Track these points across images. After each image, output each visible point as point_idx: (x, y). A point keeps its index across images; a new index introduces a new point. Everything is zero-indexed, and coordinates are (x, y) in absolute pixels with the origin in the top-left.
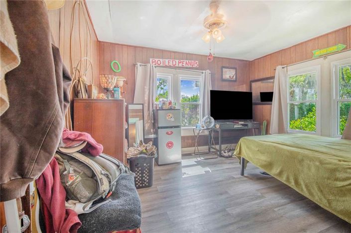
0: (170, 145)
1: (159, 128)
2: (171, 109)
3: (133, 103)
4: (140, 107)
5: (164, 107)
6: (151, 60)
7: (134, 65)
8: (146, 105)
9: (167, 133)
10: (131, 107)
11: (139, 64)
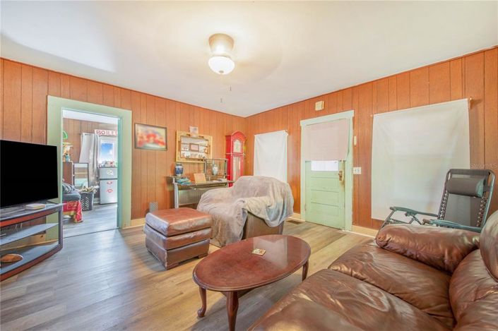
0: (110, 191)
1: (101, 179)
2: (112, 167)
3: (78, 162)
4: (86, 166)
5: (106, 166)
6: (96, 131)
7: (80, 134)
8: (91, 164)
9: (108, 183)
10: (77, 166)
11: (84, 134)
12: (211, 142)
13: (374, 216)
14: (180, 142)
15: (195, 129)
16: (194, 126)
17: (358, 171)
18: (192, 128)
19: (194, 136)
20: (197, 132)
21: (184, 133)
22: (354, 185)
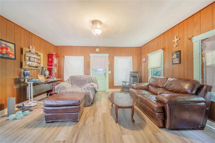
12: (42, 56)
13: (115, 85)
14: (25, 55)
15: (33, 48)
16: (32, 46)
17: (110, 72)
18: (31, 47)
19: (33, 52)
20: (34, 50)
21: (28, 50)
22: (109, 76)
